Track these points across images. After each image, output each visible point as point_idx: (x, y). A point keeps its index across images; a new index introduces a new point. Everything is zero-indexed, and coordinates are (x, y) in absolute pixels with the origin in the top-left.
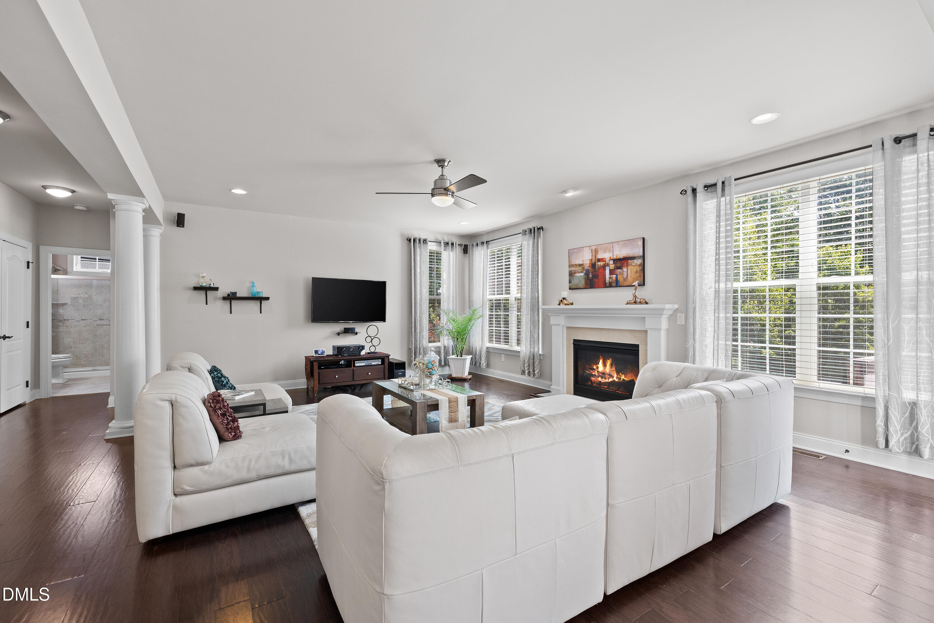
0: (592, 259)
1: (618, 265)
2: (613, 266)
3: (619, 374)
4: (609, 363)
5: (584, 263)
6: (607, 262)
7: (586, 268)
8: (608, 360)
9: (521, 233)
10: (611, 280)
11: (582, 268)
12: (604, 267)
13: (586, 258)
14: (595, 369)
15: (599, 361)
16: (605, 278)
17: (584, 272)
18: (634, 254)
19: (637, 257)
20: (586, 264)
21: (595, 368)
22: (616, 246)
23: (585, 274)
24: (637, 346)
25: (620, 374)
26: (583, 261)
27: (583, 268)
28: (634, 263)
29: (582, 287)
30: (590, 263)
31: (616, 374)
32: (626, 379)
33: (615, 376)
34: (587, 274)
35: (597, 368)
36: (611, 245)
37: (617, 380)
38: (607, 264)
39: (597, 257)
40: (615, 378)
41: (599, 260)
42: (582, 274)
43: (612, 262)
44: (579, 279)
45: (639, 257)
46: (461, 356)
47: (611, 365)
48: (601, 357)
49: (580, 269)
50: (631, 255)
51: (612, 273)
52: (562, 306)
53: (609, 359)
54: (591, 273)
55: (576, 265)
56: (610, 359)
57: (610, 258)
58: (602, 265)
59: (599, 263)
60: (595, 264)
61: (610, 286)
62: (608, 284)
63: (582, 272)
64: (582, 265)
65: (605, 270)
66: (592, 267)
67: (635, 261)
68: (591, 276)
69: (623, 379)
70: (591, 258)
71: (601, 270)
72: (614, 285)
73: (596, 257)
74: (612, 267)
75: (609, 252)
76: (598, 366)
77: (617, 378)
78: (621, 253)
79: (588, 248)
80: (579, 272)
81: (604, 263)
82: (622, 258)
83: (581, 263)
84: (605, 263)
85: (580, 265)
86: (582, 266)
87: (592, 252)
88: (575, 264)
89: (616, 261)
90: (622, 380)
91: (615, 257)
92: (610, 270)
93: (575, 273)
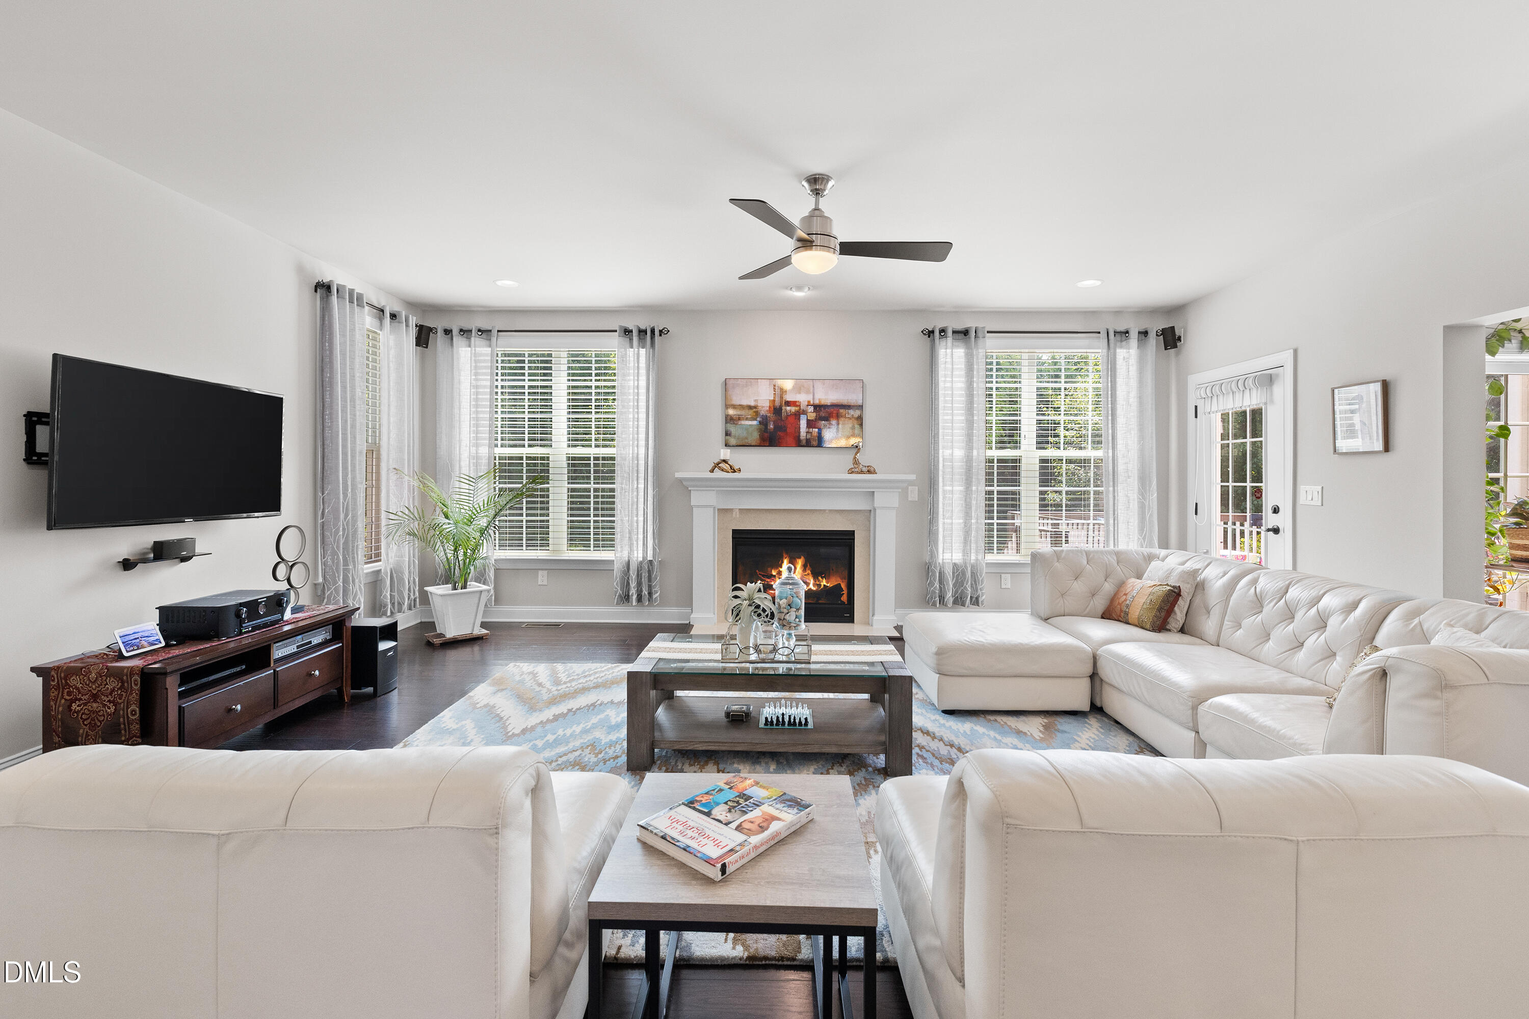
0: (774, 401)
1: (823, 414)
2: (814, 414)
3: (818, 578)
4: (800, 563)
5: (759, 405)
6: (802, 408)
7: (762, 413)
8: (797, 560)
9: (616, 331)
10: (809, 436)
11: (755, 412)
12: (797, 415)
13: (763, 397)
14: (775, 576)
15: (782, 562)
16: (799, 432)
17: (758, 419)
18: (850, 401)
19: (853, 406)
20: (763, 407)
21: (774, 573)
22: (818, 385)
23: (760, 422)
24: (852, 533)
25: (820, 578)
26: (756, 401)
27: (757, 413)
28: (848, 414)
29: (754, 444)
30: (770, 407)
31: (812, 580)
32: (828, 585)
33: (812, 582)
34: (764, 422)
35: (780, 573)
36: (811, 383)
37: (814, 589)
38: (803, 411)
39: (784, 399)
40: (811, 586)
41: (788, 403)
42: (755, 423)
43: (811, 409)
44: (747, 429)
45: (857, 406)
46: (464, 587)
47: (805, 567)
48: (785, 555)
49: (750, 413)
50: (845, 402)
51: (810, 424)
52: (718, 474)
53: (800, 558)
54: (772, 423)
55: (742, 407)
56: (802, 557)
57: (809, 402)
58: (794, 411)
59: (788, 408)
60: (780, 409)
61: (808, 444)
62: (804, 442)
63: (754, 419)
64: (755, 407)
65: (799, 419)
66: (774, 414)
67: (851, 412)
68: (772, 427)
69: (824, 585)
70: (772, 399)
71: (791, 420)
72: (815, 443)
73: (782, 397)
74: (812, 416)
75: (808, 392)
76: (781, 569)
77: (814, 585)
78: (827, 397)
79: (767, 382)
80: (747, 419)
81: (797, 408)
82: (829, 404)
83: (753, 404)
84: (800, 409)
85: (750, 407)
86: (754, 410)
87: (774, 389)
88: (740, 405)
89: (817, 407)
90: (822, 586)
91: (817, 402)
92: (808, 421)
93: (739, 419)
